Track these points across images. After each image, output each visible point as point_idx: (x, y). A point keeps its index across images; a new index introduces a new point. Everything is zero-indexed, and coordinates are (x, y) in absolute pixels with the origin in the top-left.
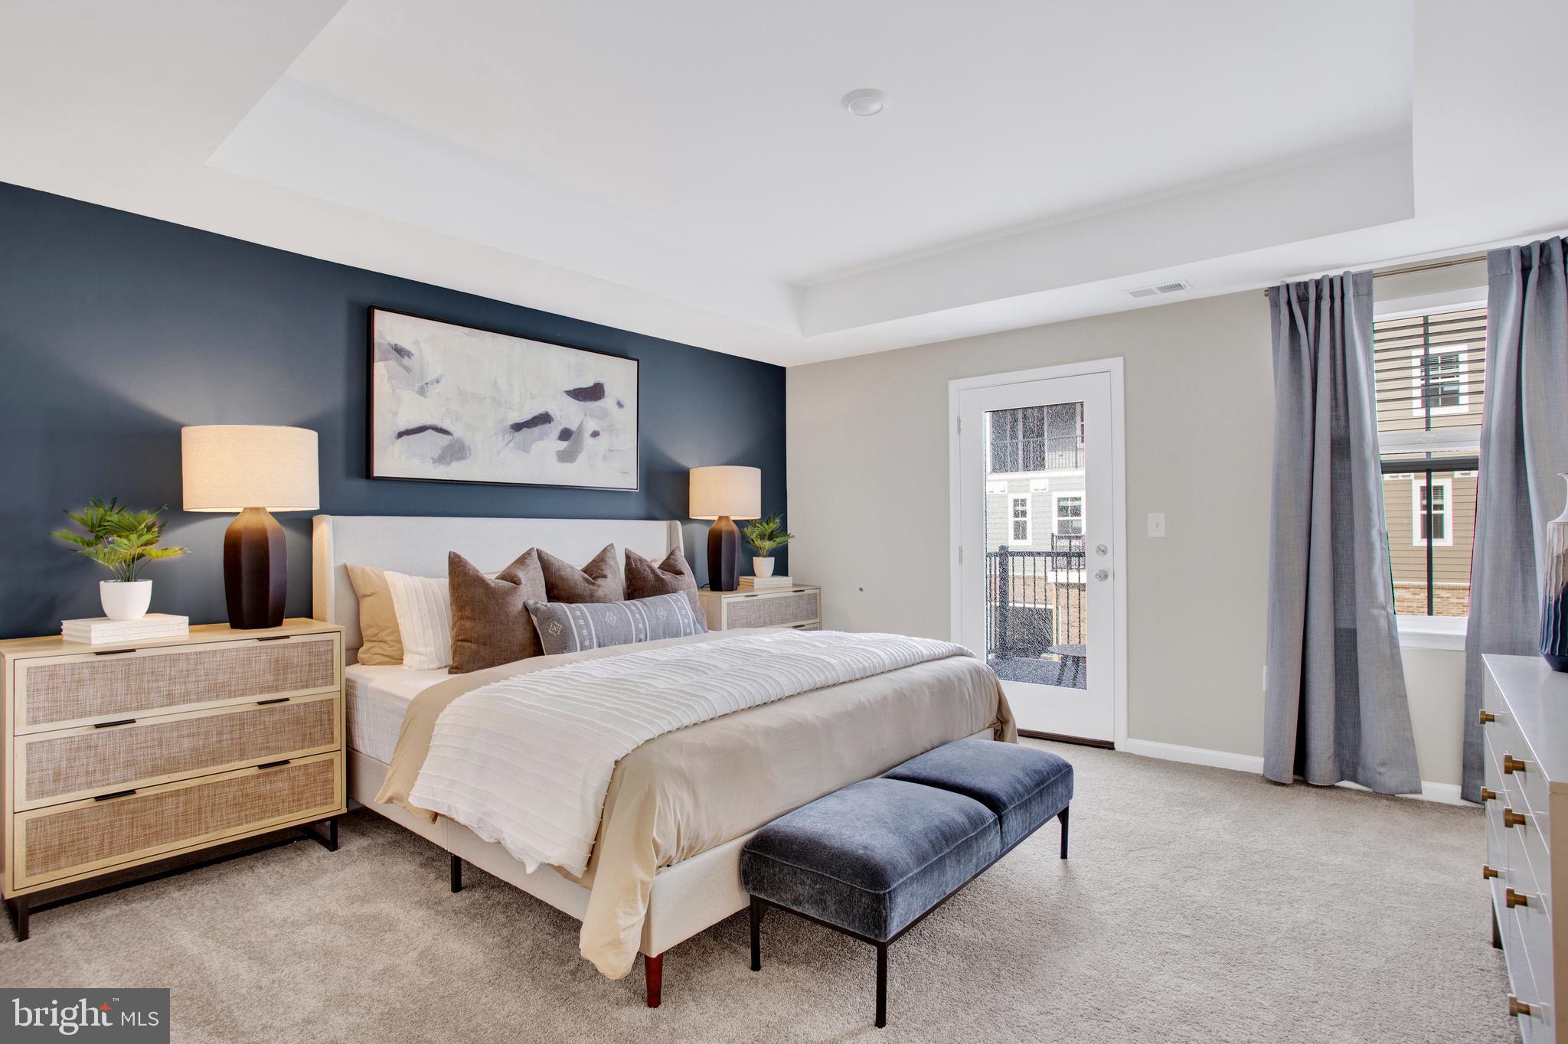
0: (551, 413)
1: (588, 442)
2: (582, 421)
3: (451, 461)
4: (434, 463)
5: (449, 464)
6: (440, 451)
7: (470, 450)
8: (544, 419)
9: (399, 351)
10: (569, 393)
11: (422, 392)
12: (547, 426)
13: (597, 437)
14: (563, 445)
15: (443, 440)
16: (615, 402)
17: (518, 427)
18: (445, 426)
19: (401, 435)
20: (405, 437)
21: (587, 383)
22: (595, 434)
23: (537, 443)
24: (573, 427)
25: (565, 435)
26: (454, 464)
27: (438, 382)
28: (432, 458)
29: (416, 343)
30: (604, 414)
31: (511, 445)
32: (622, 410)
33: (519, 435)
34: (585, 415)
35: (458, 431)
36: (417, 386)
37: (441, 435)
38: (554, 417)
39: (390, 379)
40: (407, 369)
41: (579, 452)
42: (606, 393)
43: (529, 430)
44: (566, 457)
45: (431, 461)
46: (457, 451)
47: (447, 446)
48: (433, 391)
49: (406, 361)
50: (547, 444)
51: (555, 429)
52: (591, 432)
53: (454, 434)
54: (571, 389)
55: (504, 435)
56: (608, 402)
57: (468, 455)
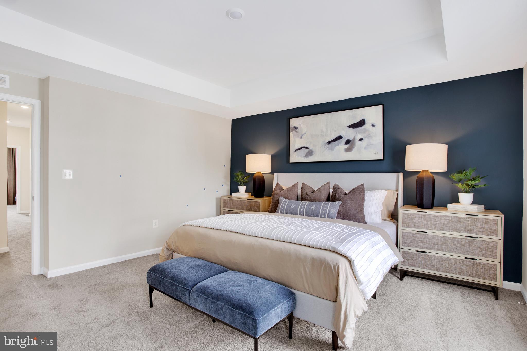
0: (342, 135)
1: (358, 143)
2: (355, 136)
3: (309, 156)
4: (304, 157)
5: (308, 157)
6: (306, 154)
7: (314, 152)
8: (340, 138)
9: (296, 128)
10: (349, 127)
11: (301, 138)
12: (340, 140)
13: (362, 141)
14: (347, 146)
15: (307, 150)
16: (371, 125)
17: (329, 143)
18: (307, 146)
19: (296, 151)
20: (297, 151)
21: (357, 120)
22: (361, 140)
23: (336, 147)
24: (351, 138)
25: (348, 142)
26: (310, 157)
27: (305, 134)
28: (304, 156)
29: (300, 124)
30: (366, 131)
31: (327, 149)
32: (374, 127)
33: (330, 145)
34: (356, 133)
35: (311, 147)
36: (300, 136)
37: (306, 149)
38: (343, 136)
39: (293, 136)
40: (297, 132)
41: (353, 148)
42: (366, 123)
43: (333, 143)
44: (348, 150)
45: (303, 157)
46: (310, 153)
47: (308, 152)
48: (304, 137)
49: (297, 130)
50: (341, 146)
51: (344, 141)
52: (359, 139)
53: (310, 148)
54: (350, 125)
55: (325, 146)
56: (367, 126)
57: (314, 154)
